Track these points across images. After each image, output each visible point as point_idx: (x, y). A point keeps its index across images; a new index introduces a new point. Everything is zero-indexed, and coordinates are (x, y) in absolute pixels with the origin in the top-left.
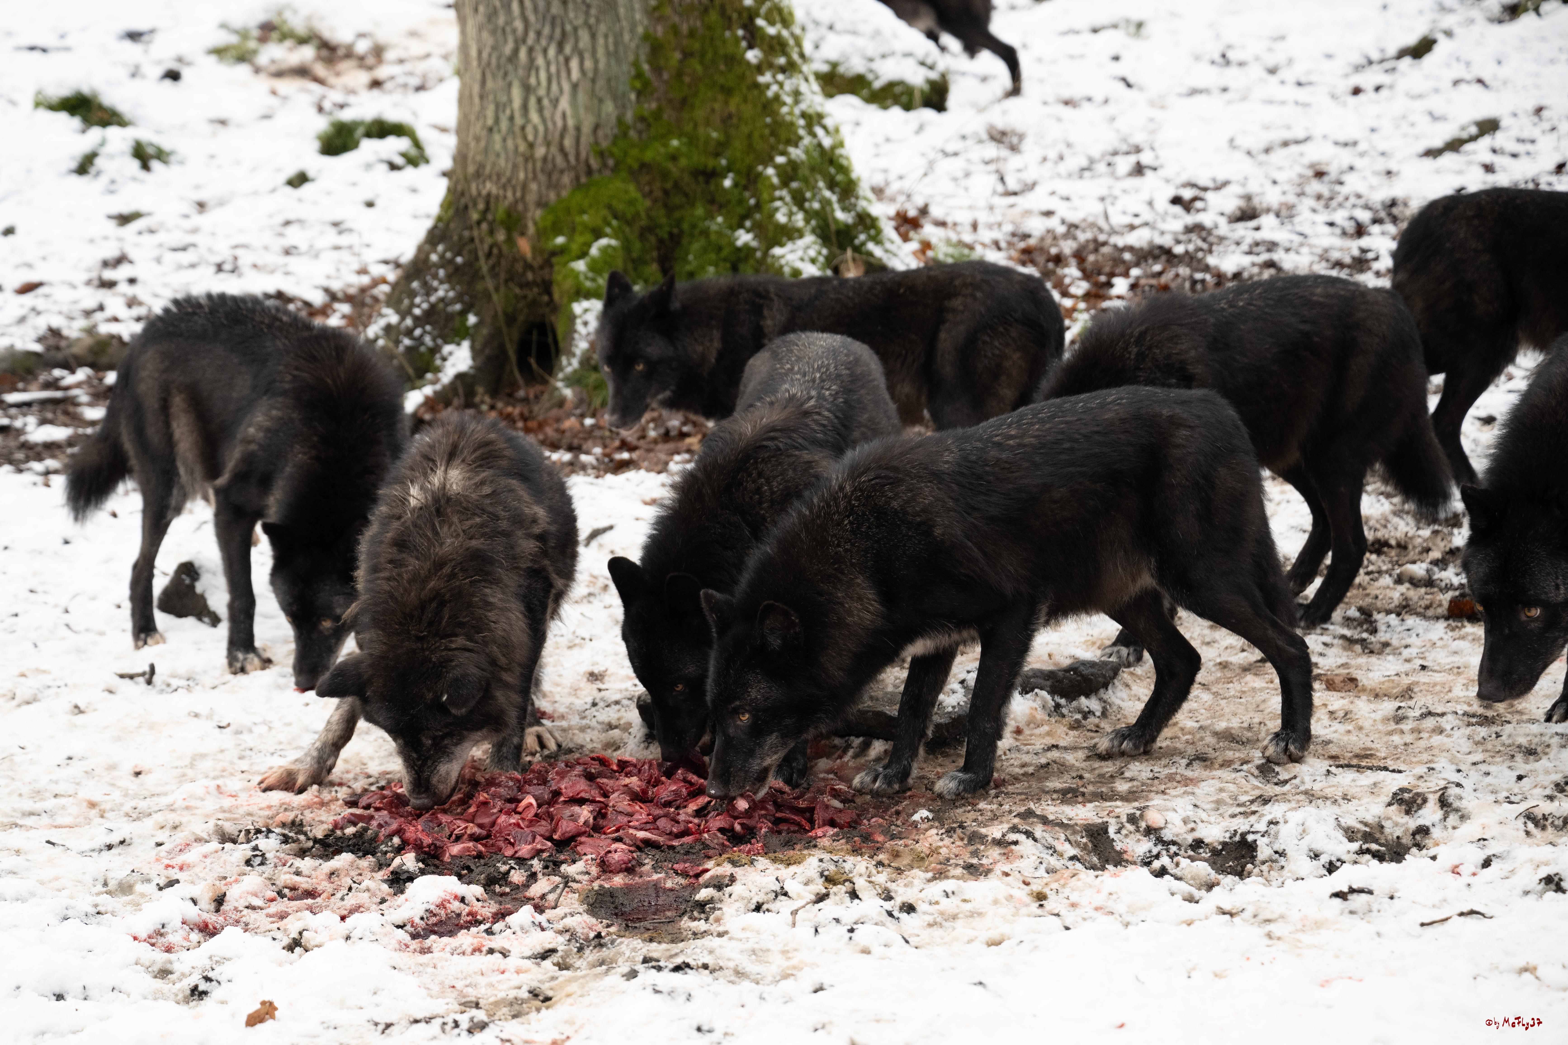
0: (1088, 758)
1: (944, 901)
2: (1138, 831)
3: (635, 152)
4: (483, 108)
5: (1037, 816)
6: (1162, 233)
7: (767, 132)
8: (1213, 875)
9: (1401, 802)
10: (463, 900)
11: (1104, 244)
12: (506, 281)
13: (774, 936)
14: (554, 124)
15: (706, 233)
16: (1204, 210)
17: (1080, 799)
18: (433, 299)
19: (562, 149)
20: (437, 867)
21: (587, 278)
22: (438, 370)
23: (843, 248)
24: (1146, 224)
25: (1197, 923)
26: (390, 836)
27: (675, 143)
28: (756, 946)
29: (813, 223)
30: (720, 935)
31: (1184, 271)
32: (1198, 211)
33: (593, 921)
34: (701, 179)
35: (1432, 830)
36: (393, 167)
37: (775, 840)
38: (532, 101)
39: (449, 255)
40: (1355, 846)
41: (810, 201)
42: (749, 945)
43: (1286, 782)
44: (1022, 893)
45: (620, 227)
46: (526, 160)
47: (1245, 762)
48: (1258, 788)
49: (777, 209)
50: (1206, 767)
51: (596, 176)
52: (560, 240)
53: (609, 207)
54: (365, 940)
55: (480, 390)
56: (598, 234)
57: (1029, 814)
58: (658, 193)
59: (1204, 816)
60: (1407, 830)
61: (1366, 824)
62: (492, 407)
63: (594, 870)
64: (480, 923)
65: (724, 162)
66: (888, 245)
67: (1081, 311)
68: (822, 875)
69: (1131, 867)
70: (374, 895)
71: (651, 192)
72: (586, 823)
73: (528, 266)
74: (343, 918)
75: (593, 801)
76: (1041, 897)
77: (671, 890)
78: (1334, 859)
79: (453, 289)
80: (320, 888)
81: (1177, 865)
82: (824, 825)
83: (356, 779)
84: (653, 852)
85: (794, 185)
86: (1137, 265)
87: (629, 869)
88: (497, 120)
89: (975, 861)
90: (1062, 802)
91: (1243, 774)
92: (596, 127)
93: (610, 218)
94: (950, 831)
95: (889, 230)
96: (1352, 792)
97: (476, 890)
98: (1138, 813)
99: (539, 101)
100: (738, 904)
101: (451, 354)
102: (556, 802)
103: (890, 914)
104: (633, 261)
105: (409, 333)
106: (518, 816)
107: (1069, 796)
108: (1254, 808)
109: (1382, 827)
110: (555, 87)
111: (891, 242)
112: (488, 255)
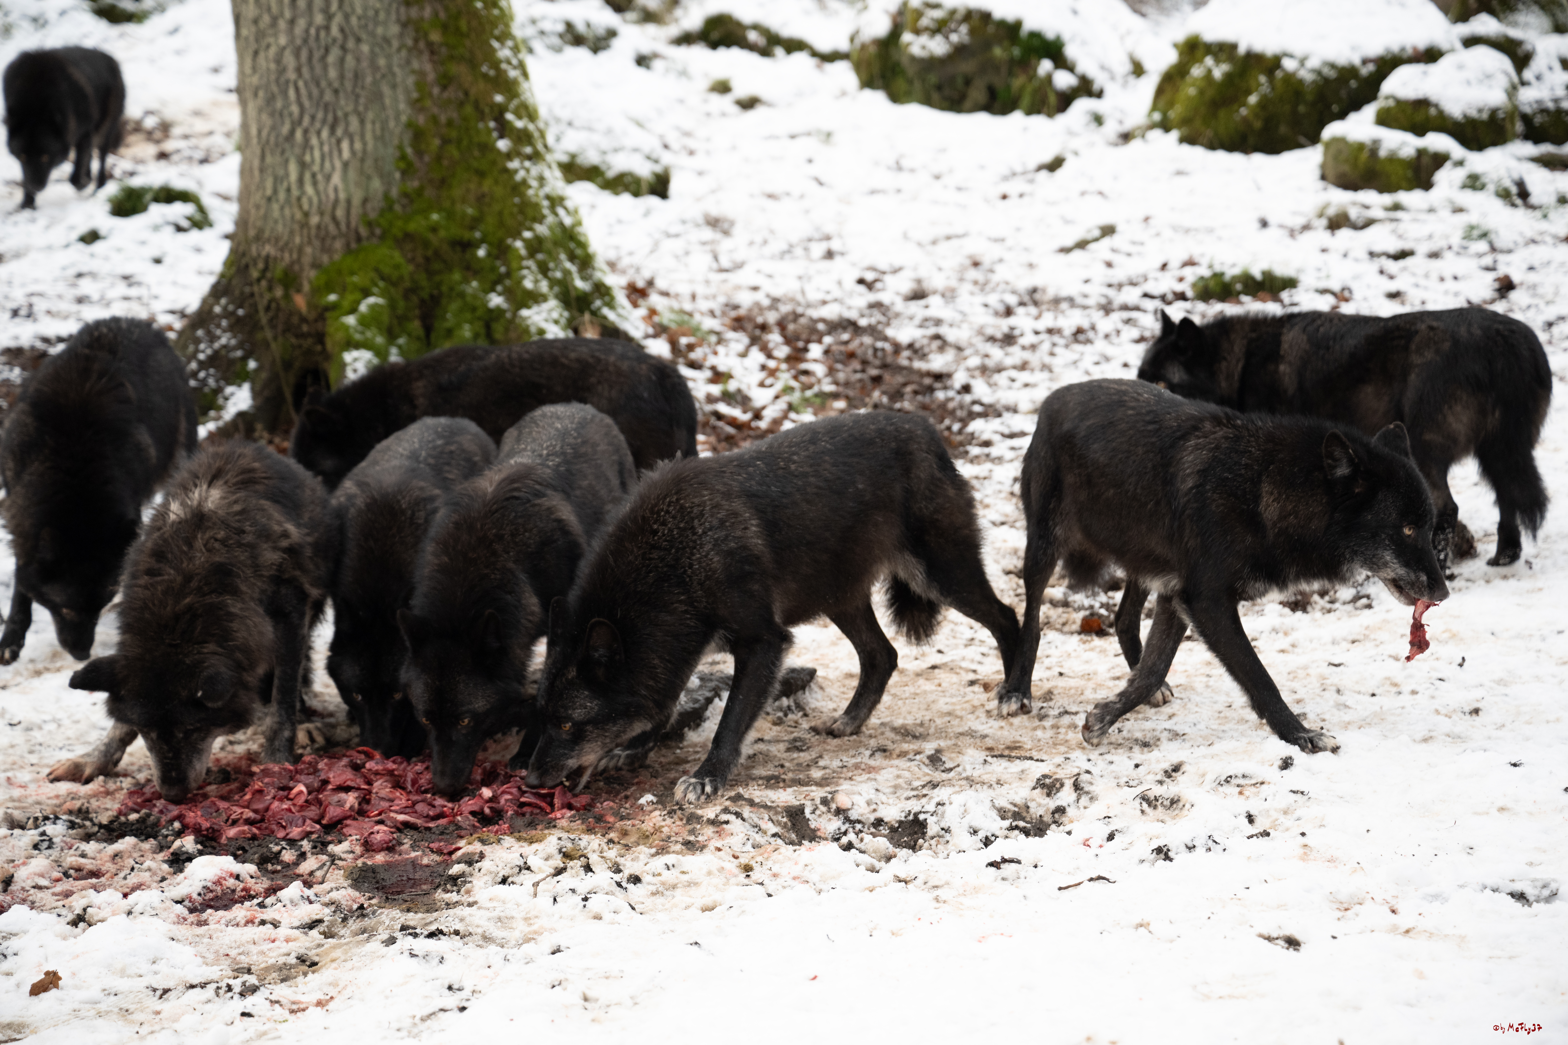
0: (788, 750)
1: (666, 873)
2: (829, 811)
3: (400, 223)
4: (262, 181)
5: (745, 799)
6: (849, 308)
7: (515, 210)
8: (891, 849)
9: (1043, 786)
10: (237, 877)
11: (802, 315)
12: (284, 332)
13: (518, 905)
14: (327, 196)
15: (462, 295)
16: (883, 290)
17: (781, 785)
18: (216, 345)
19: (334, 218)
20: (214, 848)
21: (356, 331)
22: (220, 408)
23: (581, 311)
24: (836, 300)
25: (878, 890)
26: (171, 822)
27: (435, 217)
28: (502, 914)
29: (556, 289)
30: (470, 905)
31: (867, 340)
32: (879, 290)
33: (357, 894)
34: (458, 249)
35: (1068, 809)
36: (179, 229)
37: (520, 822)
38: (307, 177)
39: (231, 308)
40: (1007, 823)
41: (553, 270)
42: (496, 914)
43: (951, 770)
44: (731, 866)
45: (386, 288)
46: (302, 227)
47: (918, 753)
48: (928, 774)
49: (524, 277)
50: (886, 757)
51: (365, 243)
52: (332, 297)
53: (377, 270)
54: (146, 914)
55: (259, 426)
56: (366, 293)
57: (738, 798)
58: (420, 260)
59: (884, 798)
60: (1048, 809)
61: (1015, 805)
62: (270, 442)
63: (358, 850)
64: (253, 897)
65: (478, 235)
66: (620, 311)
67: (783, 371)
68: (560, 851)
69: (823, 843)
70: (155, 874)
71: (414, 258)
72: (351, 808)
73: (303, 320)
74: (125, 896)
75: (358, 789)
76: (747, 869)
77: (427, 866)
78: (989, 834)
79: (235, 337)
80: (104, 869)
81: (862, 840)
82: (563, 808)
83: (140, 770)
84: (412, 832)
85: (540, 256)
86: (829, 333)
87: (390, 848)
88: (275, 191)
89: (692, 838)
90: (767, 787)
91: (916, 763)
92: (365, 201)
93: (377, 279)
94: (671, 813)
95: (621, 298)
96: (1004, 777)
97: (250, 868)
98: (830, 796)
99: (314, 176)
100: (486, 878)
101: (232, 394)
102: (324, 790)
103: (619, 885)
104: (399, 317)
106: (290, 803)
107: (773, 782)
108: (925, 791)
109: (1028, 807)
110: (327, 165)
111: (624, 308)
112: (267, 309)
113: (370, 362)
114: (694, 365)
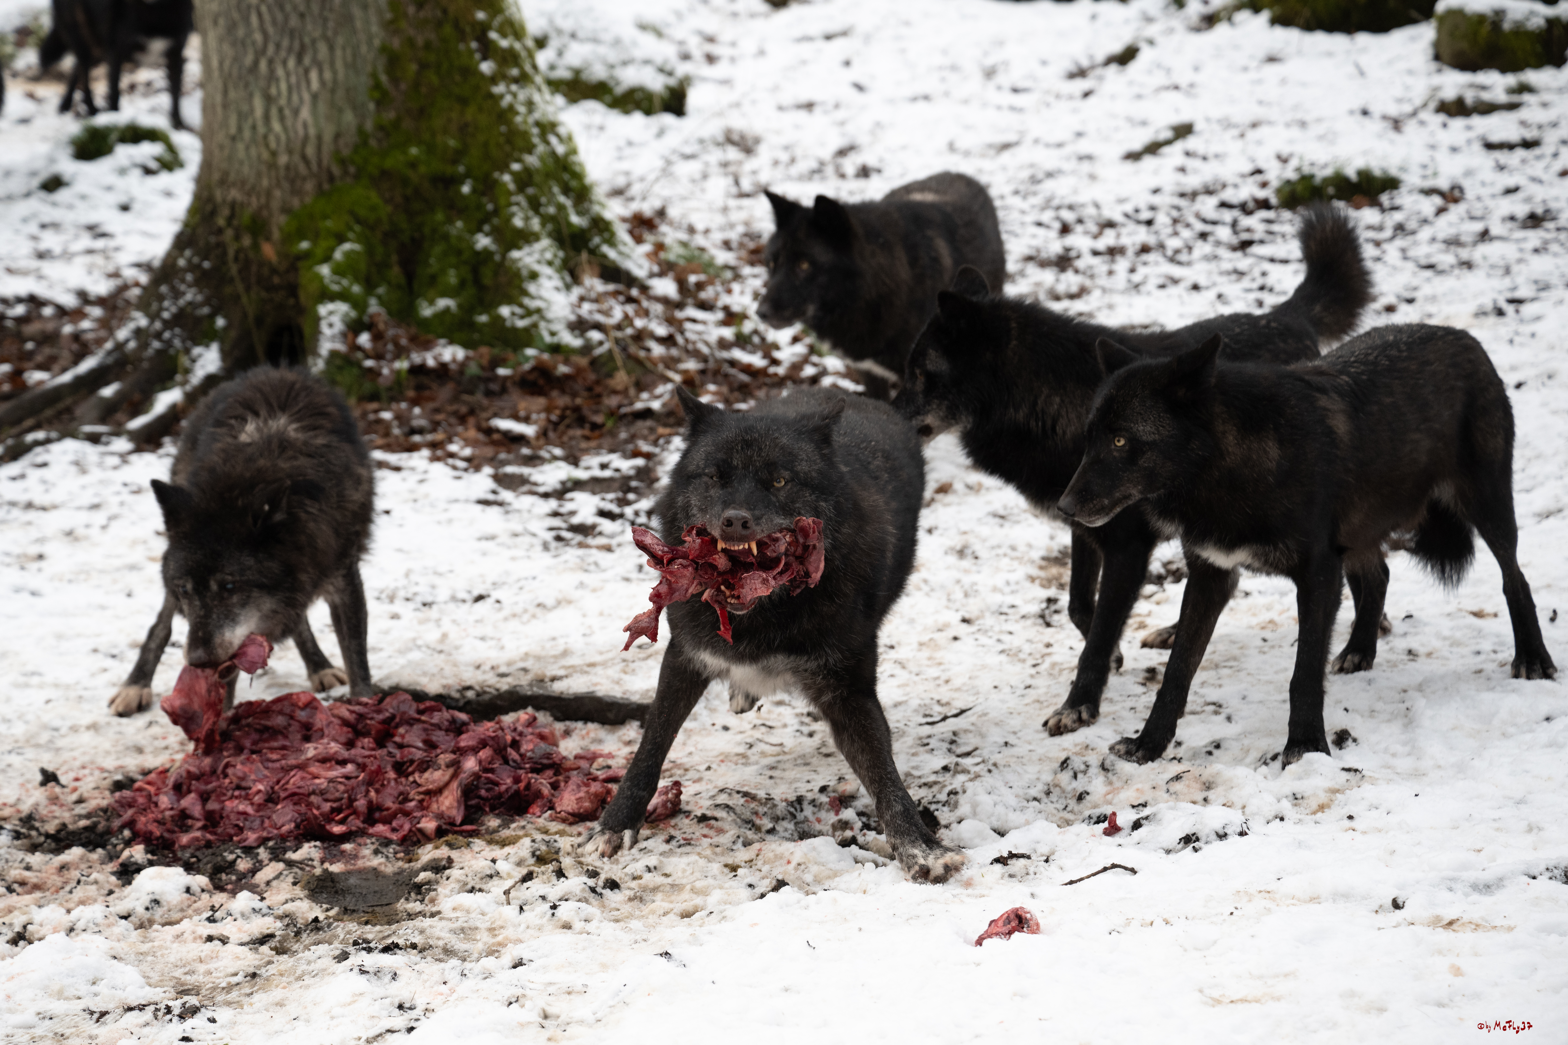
3: (375, 160)
4: (226, 118)
7: (502, 140)
12: (256, 285)
14: (296, 132)
15: (446, 237)
18: (181, 302)
19: (304, 157)
20: (165, 858)
21: (332, 281)
22: (187, 371)
23: (578, 250)
27: (414, 151)
29: (549, 226)
33: (315, 905)
34: (440, 185)
36: (148, 171)
38: (274, 112)
39: (196, 260)
41: (546, 206)
45: (362, 232)
46: (270, 168)
49: (514, 214)
51: (338, 183)
52: (305, 245)
53: (352, 212)
56: (341, 239)
58: (399, 199)
65: (461, 169)
71: (392, 198)
73: (274, 271)
79: (201, 292)
85: (530, 191)
88: (240, 129)
92: (337, 136)
93: (352, 223)
95: (622, 233)
97: (202, 880)
99: (281, 110)
101: (200, 355)
104: (377, 265)
105: (158, 336)
110: (295, 98)
111: (625, 244)
112: (236, 259)
113: (346, 315)
114: (705, 306)
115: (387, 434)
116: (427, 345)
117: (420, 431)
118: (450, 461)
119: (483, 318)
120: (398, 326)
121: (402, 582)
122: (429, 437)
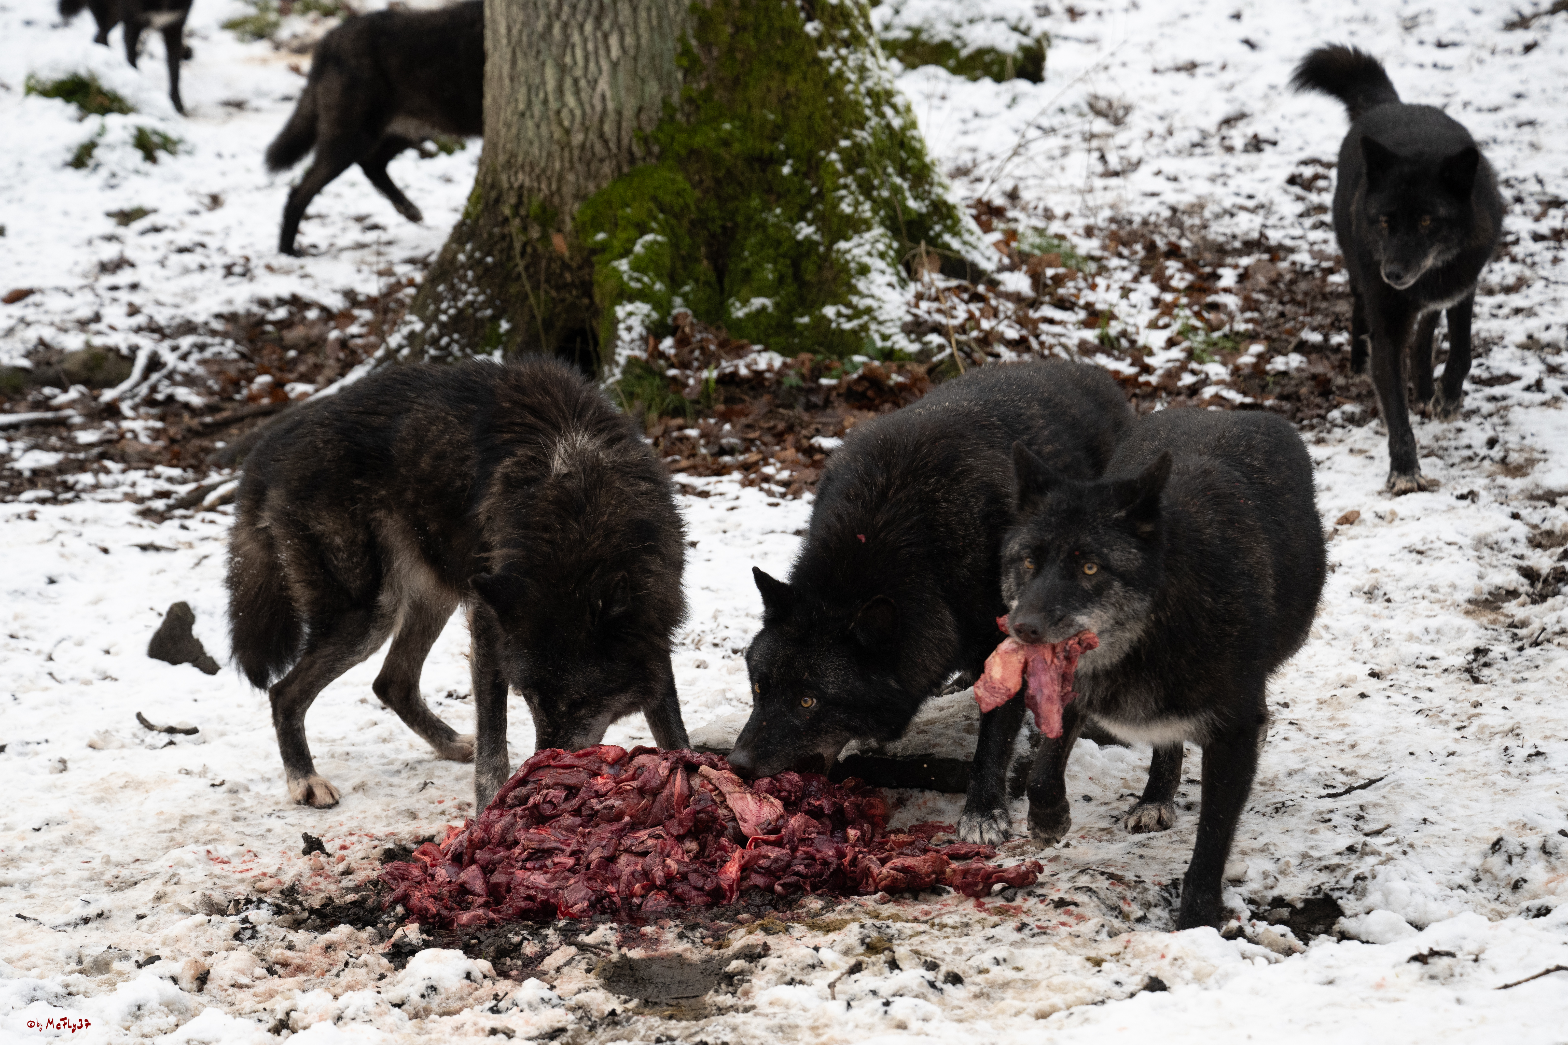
3: (682, 137)
4: (514, 91)
7: (829, 112)
8: (1293, 940)
12: (543, 283)
14: (593, 107)
15: (762, 226)
16: (1326, 189)
18: (461, 304)
19: (601, 136)
20: (443, 939)
21: (631, 278)
23: (915, 241)
24: (1261, 207)
27: (727, 126)
29: (882, 213)
32: (1320, 190)
33: (609, 996)
34: (757, 166)
36: (424, 154)
38: (568, 83)
39: (477, 255)
41: (878, 189)
45: (667, 221)
46: (562, 149)
49: (842, 198)
51: (640, 164)
52: (601, 236)
53: (654, 199)
56: (643, 230)
58: (708, 183)
65: (782, 147)
67: (1182, 307)
71: (701, 181)
73: (565, 266)
77: (698, 962)
79: (483, 292)
85: (860, 171)
86: (1245, 253)
88: (529, 104)
92: (640, 110)
93: (656, 211)
95: (967, 220)
99: (576, 82)
104: (683, 258)
105: (435, 341)
110: (592, 67)
111: (970, 233)
112: (523, 253)
113: (648, 316)
114: (1064, 304)
115: (693, 455)
116: (739, 352)
117: (731, 451)
118: (765, 486)
119: (806, 320)
120: (706, 330)
121: (710, 625)
122: (741, 458)
